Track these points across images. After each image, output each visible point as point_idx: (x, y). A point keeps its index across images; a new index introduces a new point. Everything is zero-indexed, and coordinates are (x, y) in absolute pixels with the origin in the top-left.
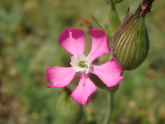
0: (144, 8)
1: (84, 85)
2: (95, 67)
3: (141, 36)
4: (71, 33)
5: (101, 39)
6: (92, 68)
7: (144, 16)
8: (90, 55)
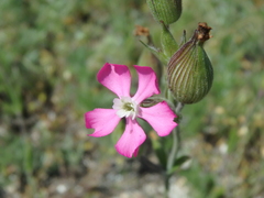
0: (200, 36)
1: (132, 131)
2: (143, 109)
3: (200, 68)
4: (113, 68)
5: (149, 76)
6: (140, 112)
7: (201, 44)
8: (137, 95)
